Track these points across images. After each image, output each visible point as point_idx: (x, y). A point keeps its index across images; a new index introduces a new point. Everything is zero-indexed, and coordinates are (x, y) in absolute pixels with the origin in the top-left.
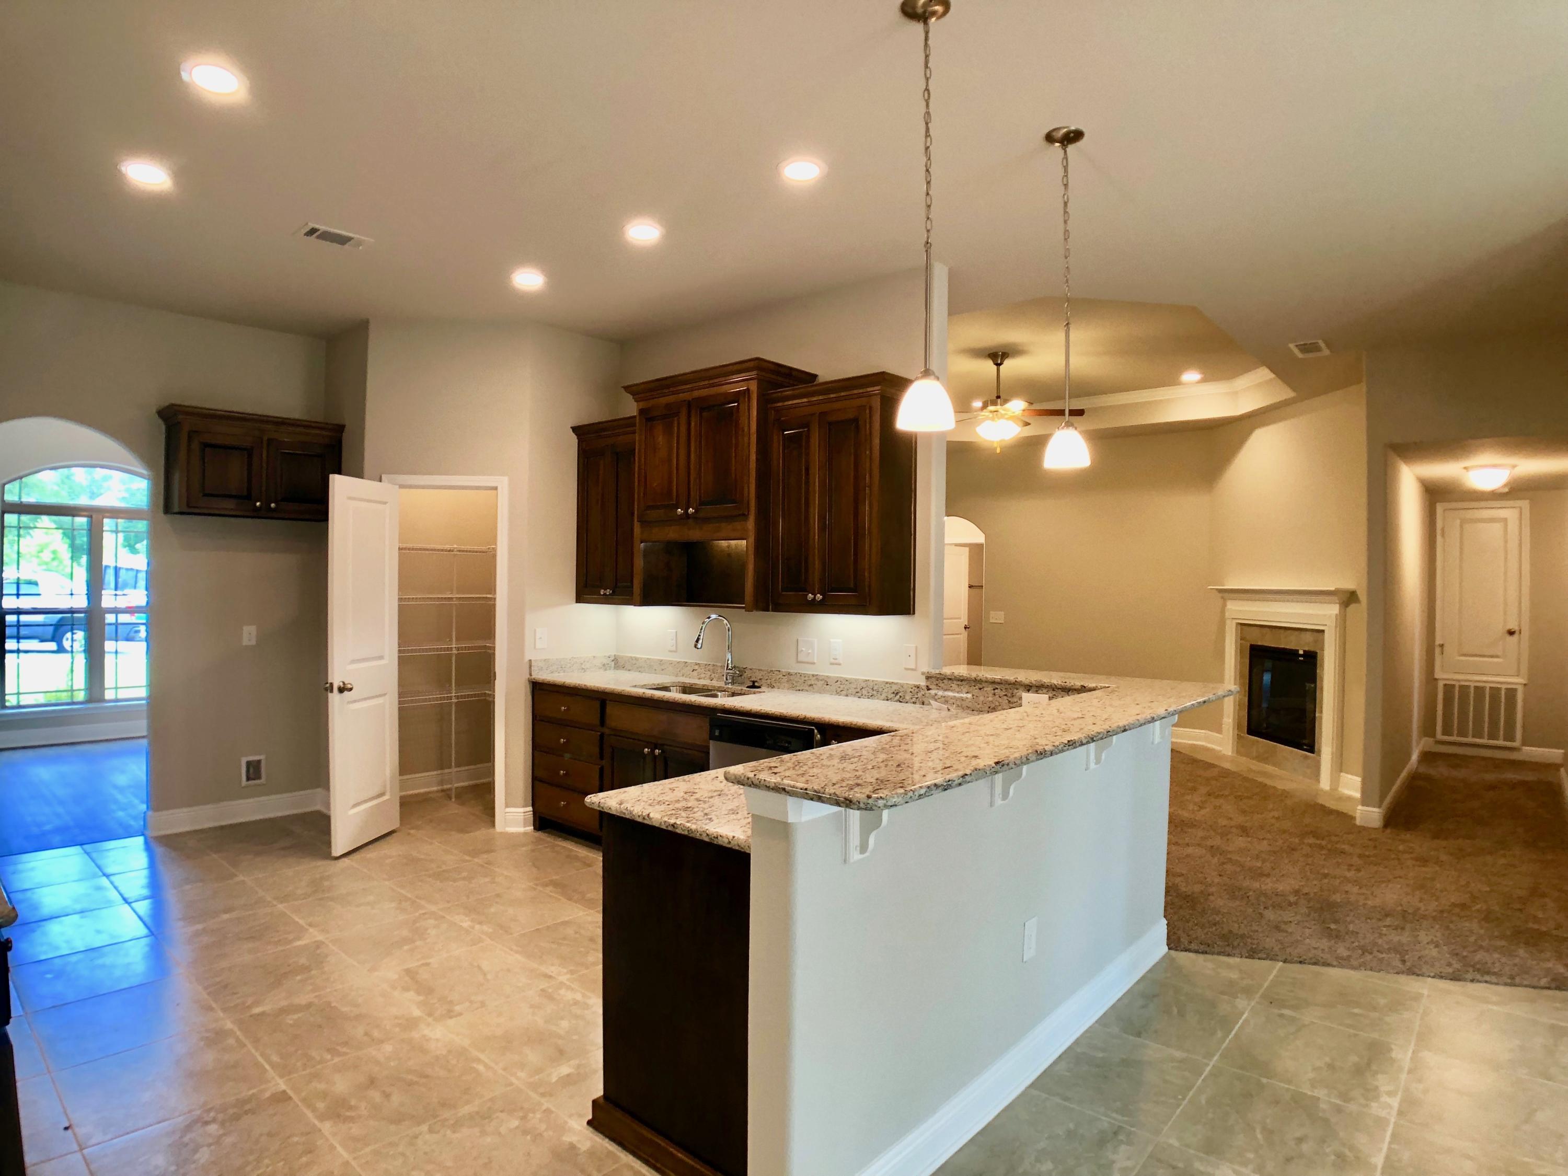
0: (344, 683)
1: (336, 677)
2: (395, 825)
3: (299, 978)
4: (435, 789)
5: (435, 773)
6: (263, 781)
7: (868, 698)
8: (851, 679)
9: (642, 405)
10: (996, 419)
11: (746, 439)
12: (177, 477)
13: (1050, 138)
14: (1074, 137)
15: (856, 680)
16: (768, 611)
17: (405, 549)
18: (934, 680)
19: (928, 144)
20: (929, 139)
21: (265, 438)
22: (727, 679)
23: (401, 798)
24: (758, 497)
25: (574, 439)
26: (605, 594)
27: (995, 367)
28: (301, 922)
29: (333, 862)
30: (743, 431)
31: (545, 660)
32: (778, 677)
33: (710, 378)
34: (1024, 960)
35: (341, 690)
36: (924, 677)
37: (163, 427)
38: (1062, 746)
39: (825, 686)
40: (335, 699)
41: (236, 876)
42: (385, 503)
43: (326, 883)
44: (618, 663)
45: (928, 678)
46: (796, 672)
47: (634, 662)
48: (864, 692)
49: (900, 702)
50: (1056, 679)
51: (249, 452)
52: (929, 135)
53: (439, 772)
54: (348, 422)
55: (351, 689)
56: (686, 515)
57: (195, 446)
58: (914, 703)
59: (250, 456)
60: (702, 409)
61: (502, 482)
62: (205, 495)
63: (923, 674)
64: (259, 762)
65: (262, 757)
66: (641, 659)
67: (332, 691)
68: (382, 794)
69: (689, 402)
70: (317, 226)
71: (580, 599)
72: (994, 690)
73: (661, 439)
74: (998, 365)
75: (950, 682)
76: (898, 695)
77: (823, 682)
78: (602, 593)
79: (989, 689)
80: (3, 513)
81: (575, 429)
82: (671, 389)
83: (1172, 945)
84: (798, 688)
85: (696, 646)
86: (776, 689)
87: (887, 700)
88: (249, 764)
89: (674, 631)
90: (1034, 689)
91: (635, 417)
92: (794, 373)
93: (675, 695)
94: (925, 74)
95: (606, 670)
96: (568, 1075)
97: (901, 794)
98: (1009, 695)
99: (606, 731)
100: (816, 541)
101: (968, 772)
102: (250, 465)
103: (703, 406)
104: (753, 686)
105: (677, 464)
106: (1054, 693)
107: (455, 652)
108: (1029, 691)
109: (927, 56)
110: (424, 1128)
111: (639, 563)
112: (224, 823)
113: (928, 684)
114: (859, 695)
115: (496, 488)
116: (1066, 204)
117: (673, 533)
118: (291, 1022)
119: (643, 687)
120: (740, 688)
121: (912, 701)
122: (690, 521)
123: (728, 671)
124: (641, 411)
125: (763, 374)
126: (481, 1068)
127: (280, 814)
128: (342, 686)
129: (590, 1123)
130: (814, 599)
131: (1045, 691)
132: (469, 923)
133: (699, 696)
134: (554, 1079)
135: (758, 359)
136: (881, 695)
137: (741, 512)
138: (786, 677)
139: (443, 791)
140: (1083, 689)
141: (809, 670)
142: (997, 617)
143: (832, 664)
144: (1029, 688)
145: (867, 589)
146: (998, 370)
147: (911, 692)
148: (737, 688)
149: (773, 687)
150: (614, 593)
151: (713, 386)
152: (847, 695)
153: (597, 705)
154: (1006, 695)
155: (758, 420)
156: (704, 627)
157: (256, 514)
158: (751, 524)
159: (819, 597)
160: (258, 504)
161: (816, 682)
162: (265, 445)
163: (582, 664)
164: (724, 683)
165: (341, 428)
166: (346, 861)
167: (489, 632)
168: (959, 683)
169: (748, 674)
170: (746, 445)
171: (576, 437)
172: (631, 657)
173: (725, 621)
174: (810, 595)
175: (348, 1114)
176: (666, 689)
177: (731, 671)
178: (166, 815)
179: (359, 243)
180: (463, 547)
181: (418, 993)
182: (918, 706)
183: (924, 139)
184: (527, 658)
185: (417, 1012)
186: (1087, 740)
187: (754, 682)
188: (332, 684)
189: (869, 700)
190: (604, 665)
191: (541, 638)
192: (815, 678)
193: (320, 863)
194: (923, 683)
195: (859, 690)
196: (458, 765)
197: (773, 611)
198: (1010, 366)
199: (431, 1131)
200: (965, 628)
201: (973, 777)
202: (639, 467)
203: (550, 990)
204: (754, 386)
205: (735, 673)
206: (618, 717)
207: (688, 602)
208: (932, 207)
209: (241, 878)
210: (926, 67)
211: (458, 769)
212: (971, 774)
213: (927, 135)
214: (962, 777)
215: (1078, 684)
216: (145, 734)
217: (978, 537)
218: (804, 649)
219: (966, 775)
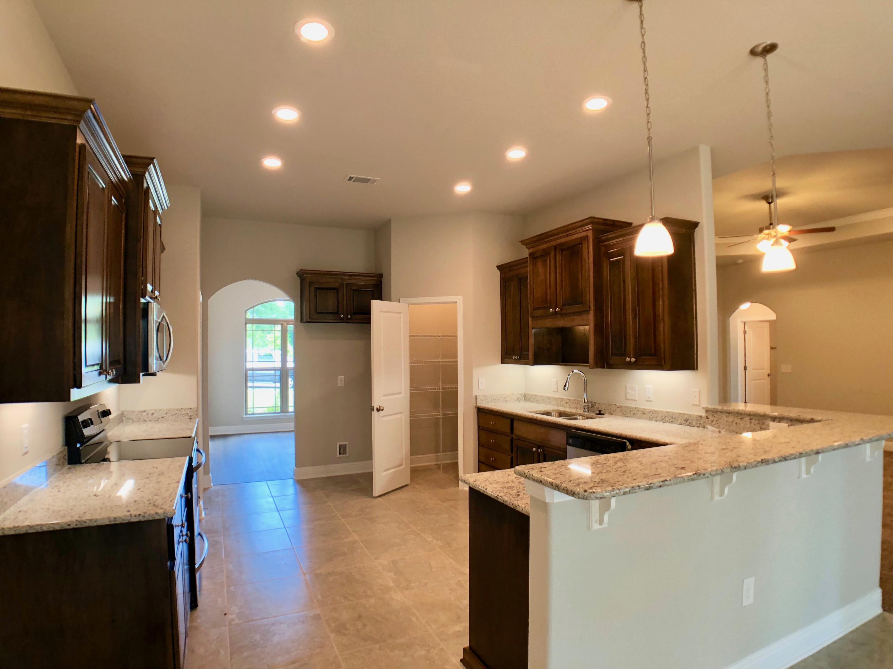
0: (380, 406)
1: (376, 404)
2: (408, 482)
3: (341, 558)
4: (433, 463)
5: (434, 455)
6: (347, 455)
7: (670, 423)
8: (659, 410)
9: (531, 250)
10: (770, 238)
11: (587, 265)
12: (304, 304)
13: (753, 52)
14: (771, 48)
15: (662, 412)
16: (604, 368)
17: (413, 336)
18: (710, 412)
19: (646, 76)
20: (646, 73)
21: (345, 283)
22: (584, 409)
23: (411, 468)
24: (596, 300)
25: (498, 273)
26: (515, 359)
27: (768, 205)
28: (350, 529)
29: (374, 499)
30: (585, 261)
31: (484, 396)
32: (614, 409)
33: (567, 231)
34: (743, 605)
35: (378, 410)
36: (704, 411)
37: (299, 281)
38: (756, 463)
39: (643, 414)
40: (375, 414)
41: (327, 502)
42: (400, 313)
43: (367, 510)
44: (526, 398)
45: (707, 411)
46: (625, 405)
47: (534, 397)
48: (667, 419)
49: (689, 426)
50: (793, 412)
51: (336, 290)
52: (646, 70)
53: (436, 454)
54: (384, 272)
55: (383, 410)
56: (556, 313)
57: (312, 289)
58: (698, 427)
59: (338, 293)
60: (562, 250)
61: (459, 299)
62: (317, 313)
63: (703, 408)
64: (346, 445)
65: (347, 443)
66: (538, 396)
67: (373, 411)
68: (401, 465)
69: (555, 246)
70: (353, 176)
71: (503, 362)
72: (751, 419)
73: (541, 270)
74: (770, 203)
75: (721, 414)
76: (687, 421)
77: (641, 412)
78: (514, 358)
79: (747, 419)
80: (246, 324)
81: (498, 267)
82: (545, 240)
83: (886, 608)
84: (626, 415)
85: (564, 389)
86: (613, 416)
87: (681, 424)
88: (341, 446)
89: (556, 380)
90: (777, 420)
91: (527, 258)
92: (616, 223)
93: (554, 419)
94: (641, 32)
95: (519, 401)
96: (458, 631)
97: (609, 491)
98: (761, 423)
99: (514, 437)
100: (631, 325)
101: (668, 478)
102: (338, 297)
103: (560, 248)
104: (600, 413)
105: (550, 284)
106: (792, 423)
107: (441, 390)
108: (774, 421)
109: (642, 22)
110: (377, 646)
111: (532, 341)
112: (329, 475)
113: (707, 415)
114: (664, 421)
115: (456, 302)
116: (767, 94)
117: (549, 323)
118: (332, 580)
119: (534, 412)
120: (591, 414)
121: (697, 425)
122: (558, 316)
123: (585, 404)
124: (530, 254)
125: (596, 226)
126: (414, 619)
127: (355, 472)
128: (379, 408)
129: (461, 660)
130: (630, 361)
131: (785, 421)
132: (431, 539)
133: (565, 419)
134: (450, 632)
135: (591, 217)
136: (677, 421)
137: (585, 309)
138: (619, 408)
139: (437, 465)
140: (812, 421)
141: (633, 405)
142: (785, 368)
143: (647, 401)
144: (774, 419)
145: (662, 355)
146: (770, 207)
147: (696, 420)
148: (590, 414)
149: (612, 414)
150: (520, 357)
151: (567, 236)
152: (656, 421)
153: (509, 421)
154: (758, 423)
155: (594, 254)
156: (569, 377)
157: (342, 321)
158: (591, 316)
159: (633, 359)
160: (342, 316)
161: (637, 412)
162: (345, 286)
163: (505, 398)
164: (582, 411)
165: (381, 276)
166: (380, 499)
167: (455, 380)
168: (727, 414)
169: (597, 406)
170: (587, 268)
171: (499, 271)
172: (533, 395)
173: (582, 374)
174: (628, 358)
175: (344, 631)
176: (548, 414)
177: (586, 404)
178: (303, 469)
179: (374, 181)
180: (444, 335)
181: (395, 574)
182: (701, 429)
183: (643, 73)
184: (474, 395)
185: (391, 584)
186: (779, 459)
187: (600, 411)
188: (373, 407)
189: (670, 424)
190: (518, 399)
191: (482, 383)
192: (636, 409)
193: (368, 499)
194: (704, 414)
195: (663, 418)
196: (443, 452)
197: (607, 368)
198: (780, 202)
199: (380, 649)
200: (768, 375)
201: (672, 482)
202: (530, 286)
203: (463, 582)
204: (590, 234)
205: (589, 405)
206: (521, 430)
207: (562, 363)
208: (650, 115)
209: (329, 504)
210: (642, 28)
211: (444, 453)
212: (670, 480)
213: (645, 70)
214: (662, 482)
215: (809, 417)
216: (294, 430)
217: (772, 316)
218: (629, 391)
219: (666, 480)
